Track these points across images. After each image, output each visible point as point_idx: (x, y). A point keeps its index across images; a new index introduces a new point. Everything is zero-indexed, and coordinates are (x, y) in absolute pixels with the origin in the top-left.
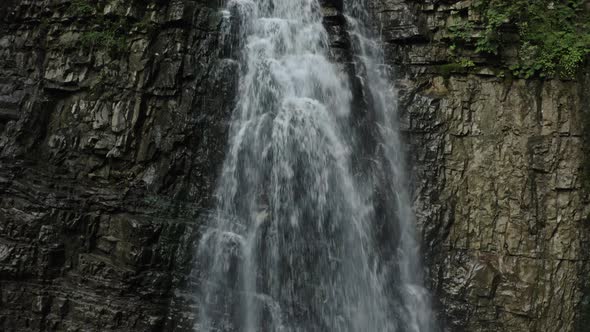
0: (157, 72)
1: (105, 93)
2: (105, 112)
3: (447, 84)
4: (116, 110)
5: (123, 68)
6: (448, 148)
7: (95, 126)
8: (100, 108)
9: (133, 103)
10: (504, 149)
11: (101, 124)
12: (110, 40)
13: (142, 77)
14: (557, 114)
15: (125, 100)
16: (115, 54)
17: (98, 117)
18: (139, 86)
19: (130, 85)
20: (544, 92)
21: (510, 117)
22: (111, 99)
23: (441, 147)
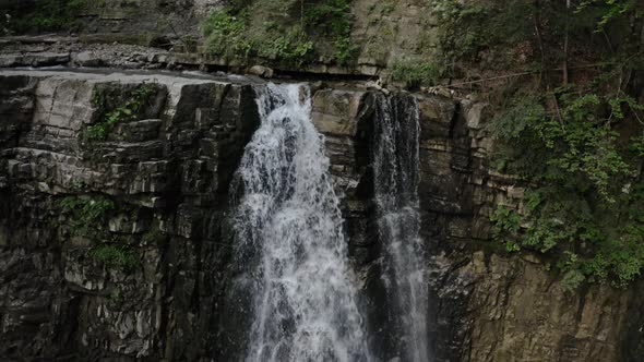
0: (173, 283)
1: (125, 306)
2: (129, 321)
3: (487, 262)
4: (139, 320)
5: (139, 279)
6: (476, 332)
7: (122, 336)
8: (123, 319)
9: (154, 311)
10: (535, 340)
11: (127, 332)
12: (121, 258)
13: (159, 289)
14: (597, 321)
15: (146, 309)
16: (128, 270)
17: (123, 328)
18: (158, 296)
19: (148, 296)
20: (590, 295)
21: (548, 310)
22: (133, 308)
23: (470, 332)
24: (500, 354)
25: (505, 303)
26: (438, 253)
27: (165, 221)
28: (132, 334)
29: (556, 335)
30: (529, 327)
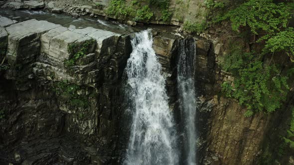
0: (102, 111)
1: (85, 119)
2: (86, 124)
3: (219, 99)
4: (89, 123)
5: (89, 109)
7: (83, 129)
8: (84, 123)
9: (95, 119)
10: (234, 128)
11: (85, 127)
12: (82, 103)
13: (97, 113)
14: (258, 124)
15: (92, 119)
16: (85, 107)
17: (84, 126)
18: (96, 115)
19: (93, 115)
20: (256, 115)
21: (240, 118)
22: (87, 119)
24: (221, 131)
25: (225, 114)
26: (201, 96)
27: (98, 89)
28: (87, 127)
29: (242, 127)
30: (233, 123)
